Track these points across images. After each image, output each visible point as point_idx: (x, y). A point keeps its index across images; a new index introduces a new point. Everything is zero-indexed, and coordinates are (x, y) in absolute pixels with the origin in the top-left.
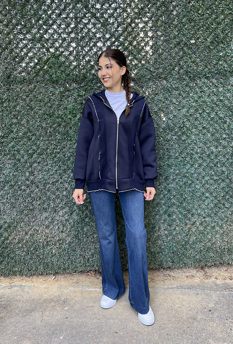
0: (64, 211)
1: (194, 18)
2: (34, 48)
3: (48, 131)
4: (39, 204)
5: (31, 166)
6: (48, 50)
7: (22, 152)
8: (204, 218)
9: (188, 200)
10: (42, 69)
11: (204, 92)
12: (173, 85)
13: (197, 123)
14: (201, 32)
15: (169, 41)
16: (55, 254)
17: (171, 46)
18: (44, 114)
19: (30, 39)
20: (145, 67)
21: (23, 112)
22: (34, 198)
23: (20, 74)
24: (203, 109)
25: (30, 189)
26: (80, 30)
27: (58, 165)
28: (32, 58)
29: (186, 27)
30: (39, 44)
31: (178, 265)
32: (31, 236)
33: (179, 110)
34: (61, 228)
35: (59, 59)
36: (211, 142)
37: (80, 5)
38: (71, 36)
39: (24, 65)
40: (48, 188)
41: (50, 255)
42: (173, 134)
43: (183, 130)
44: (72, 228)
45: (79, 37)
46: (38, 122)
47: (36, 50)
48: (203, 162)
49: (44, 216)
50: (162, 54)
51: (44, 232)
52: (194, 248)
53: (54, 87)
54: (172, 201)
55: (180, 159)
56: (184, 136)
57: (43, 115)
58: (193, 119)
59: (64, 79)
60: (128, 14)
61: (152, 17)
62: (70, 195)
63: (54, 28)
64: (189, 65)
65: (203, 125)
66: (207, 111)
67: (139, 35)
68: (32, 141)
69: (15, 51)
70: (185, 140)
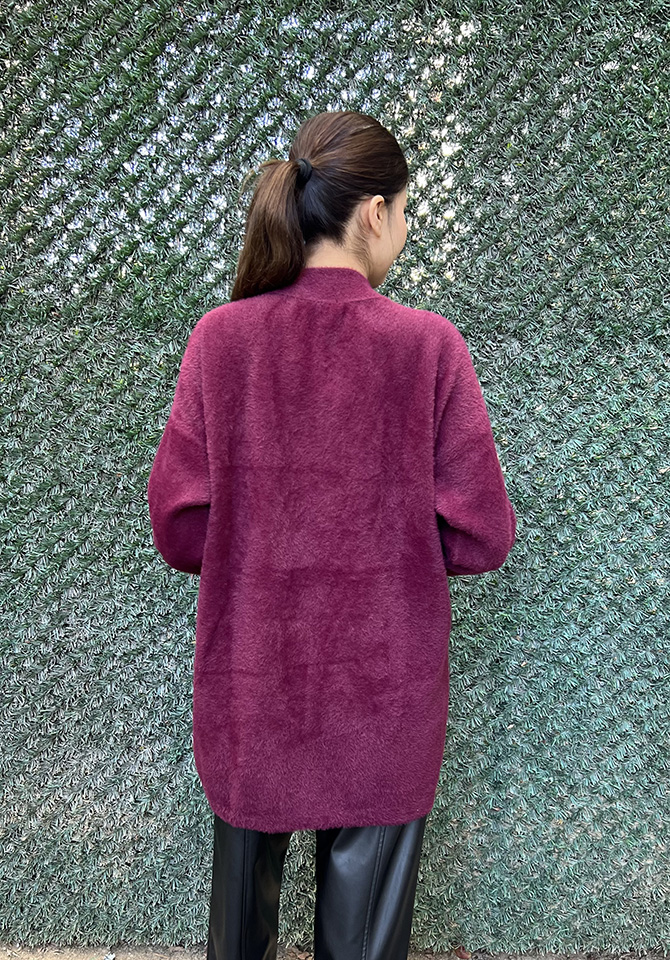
0: (157, 747)
1: (628, 135)
2: (90, 206)
3: (120, 486)
4: (78, 722)
5: (58, 596)
6: (134, 216)
7: (31, 548)
8: (611, 800)
9: (561, 739)
10: (110, 275)
11: (643, 389)
12: (541, 356)
13: (610, 489)
14: (651, 184)
15: (540, 208)
16: (121, 883)
17: (545, 224)
18: (110, 426)
19: (77, 174)
20: (454, 290)
21: (40, 416)
22: (63, 701)
23: (37, 290)
24: (636, 444)
25: (49, 671)
26: (243, 154)
27: (147, 599)
28: (81, 237)
29: (599, 163)
30: (107, 193)
31: (513, 944)
32: (45, 821)
33: (556, 442)
34: (145, 801)
35: (169, 248)
36: (653, 554)
37: (249, 66)
38: (214, 173)
39: (53, 259)
40: (110, 670)
41: (104, 886)
42: (529, 521)
43: (564, 509)
44: (179, 804)
45: (241, 177)
46: (90, 451)
47: (97, 211)
48: (621, 621)
49: (91, 760)
50: (514, 252)
51: (88, 812)
52: (570, 895)
53: (147, 341)
54: (509, 739)
55: (548, 604)
56: (565, 529)
57: (105, 431)
58: (599, 477)
59: (182, 316)
60: (409, 108)
61: (490, 123)
62: (179, 699)
63: (159, 138)
64: (599, 295)
65: (630, 499)
66: (650, 453)
67: (442, 181)
68: (66, 515)
69: (24, 212)
70: (567, 543)
